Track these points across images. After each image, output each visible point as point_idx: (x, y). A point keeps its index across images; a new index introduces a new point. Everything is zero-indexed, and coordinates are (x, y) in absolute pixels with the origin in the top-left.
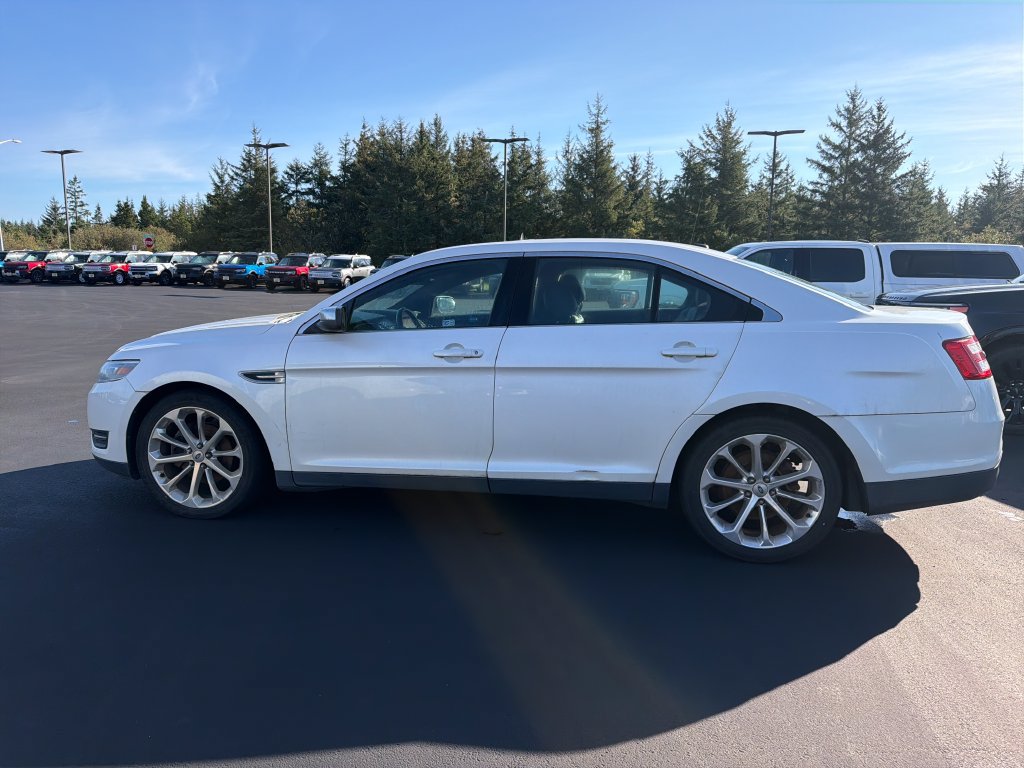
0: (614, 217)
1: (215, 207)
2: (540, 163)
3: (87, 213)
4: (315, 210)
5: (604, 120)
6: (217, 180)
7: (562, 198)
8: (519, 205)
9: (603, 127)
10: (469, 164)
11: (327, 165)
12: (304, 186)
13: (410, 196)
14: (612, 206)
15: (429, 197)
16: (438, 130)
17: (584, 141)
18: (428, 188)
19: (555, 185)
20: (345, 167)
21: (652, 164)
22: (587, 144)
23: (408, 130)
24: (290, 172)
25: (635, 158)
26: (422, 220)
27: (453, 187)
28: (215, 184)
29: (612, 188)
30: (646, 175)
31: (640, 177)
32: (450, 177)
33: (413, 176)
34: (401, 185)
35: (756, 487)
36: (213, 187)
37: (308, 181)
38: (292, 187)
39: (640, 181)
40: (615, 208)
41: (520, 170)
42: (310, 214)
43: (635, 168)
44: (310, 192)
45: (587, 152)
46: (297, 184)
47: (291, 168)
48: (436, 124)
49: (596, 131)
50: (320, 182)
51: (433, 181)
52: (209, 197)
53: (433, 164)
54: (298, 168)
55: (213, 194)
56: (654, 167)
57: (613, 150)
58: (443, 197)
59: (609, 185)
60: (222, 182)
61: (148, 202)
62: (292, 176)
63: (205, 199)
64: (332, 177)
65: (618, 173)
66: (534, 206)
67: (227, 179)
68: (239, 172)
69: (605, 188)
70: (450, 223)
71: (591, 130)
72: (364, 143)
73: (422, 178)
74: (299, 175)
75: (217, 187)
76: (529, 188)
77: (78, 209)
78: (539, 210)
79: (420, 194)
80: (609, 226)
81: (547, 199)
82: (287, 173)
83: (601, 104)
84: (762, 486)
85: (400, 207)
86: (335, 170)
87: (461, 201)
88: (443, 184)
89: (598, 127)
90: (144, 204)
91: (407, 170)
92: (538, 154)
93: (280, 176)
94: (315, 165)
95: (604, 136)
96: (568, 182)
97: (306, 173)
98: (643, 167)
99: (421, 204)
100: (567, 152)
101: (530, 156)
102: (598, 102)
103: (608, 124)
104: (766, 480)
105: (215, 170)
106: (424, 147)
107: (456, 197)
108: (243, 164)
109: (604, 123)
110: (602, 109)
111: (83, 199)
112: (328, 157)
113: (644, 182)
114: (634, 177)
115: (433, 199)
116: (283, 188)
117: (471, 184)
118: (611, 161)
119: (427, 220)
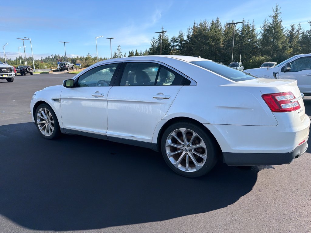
0: (281, 47)
1: (151, 52)
2: (253, 30)
3: (122, 55)
4: (178, 51)
5: (279, 13)
6: (152, 44)
7: (261, 41)
8: (244, 45)
9: (278, 15)
10: (227, 32)
11: (183, 37)
12: (176, 44)
13: (206, 44)
14: (280, 43)
15: (213, 44)
16: (218, 22)
17: (271, 21)
18: (213, 41)
19: (259, 37)
20: (188, 37)
21: (301, 27)
22: (272, 22)
23: (208, 23)
24: (172, 40)
25: (293, 25)
26: (210, 52)
27: (222, 40)
28: (152, 45)
29: (280, 37)
30: (298, 31)
31: (295, 32)
32: (221, 37)
33: (209, 38)
34: (204, 41)
35: (185, 148)
36: (151, 46)
37: (177, 42)
38: (172, 44)
39: (295, 33)
40: (281, 44)
41: (246, 32)
42: (176, 52)
43: (293, 29)
44: (178, 45)
45: (272, 25)
46: (174, 43)
47: (172, 39)
48: (217, 20)
49: (275, 17)
50: (181, 42)
51: (215, 39)
52: (150, 49)
53: (215, 33)
54: (174, 38)
55: (151, 48)
56: (301, 28)
57: (282, 23)
58: (218, 44)
59: (279, 36)
60: (154, 44)
61: (137, 51)
62: (173, 41)
63: (149, 49)
64: (184, 40)
65: (284, 31)
66: (250, 45)
67: (155, 43)
68: (158, 41)
69: (278, 37)
70: (220, 52)
71: (273, 17)
72: (195, 29)
73: (211, 38)
74: (174, 40)
75: (152, 46)
76: (249, 38)
77: (120, 54)
78: (252, 46)
79: (210, 43)
80: (278, 50)
81: (256, 42)
82: (171, 40)
83: (278, 7)
84: (187, 148)
85: (203, 48)
86: (185, 38)
87: (224, 45)
88: (218, 39)
89: (276, 15)
90: (136, 52)
91: (206, 36)
92: (253, 27)
93: (169, 41)
94: (179, 37)
95: (279, 19)
96: (264, 35)
97: (176, 40)
98: (297, 28)
99: (210, 46)
100: (265, 25)
101: (250, 28)
102: (277, 7)
103: (280, 14)
104: (189, 146)
105: (152, 41)
106: (213, 28)
107: (223, 43)
108: (159, 39)
109: (279, 14)
110: (278, 9)
111: (121, 51)
112: (183, 34)
113: (297, 34)
114: (292, 32)
115: (214, 45)
116: (170, 44)
117: (228, 39)
118: (280, 27)
119: (212, 51)
